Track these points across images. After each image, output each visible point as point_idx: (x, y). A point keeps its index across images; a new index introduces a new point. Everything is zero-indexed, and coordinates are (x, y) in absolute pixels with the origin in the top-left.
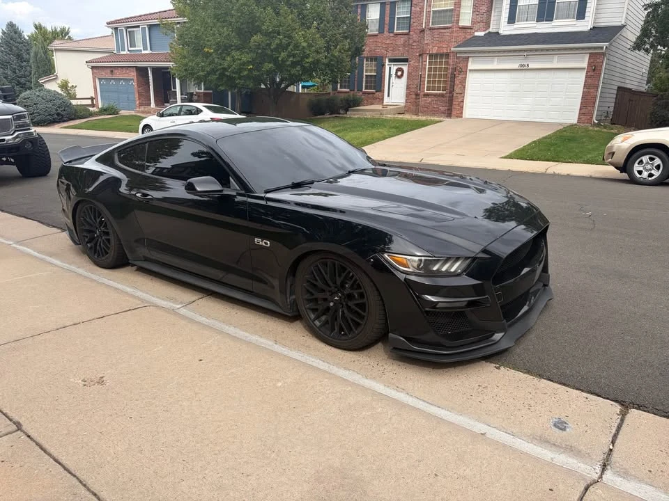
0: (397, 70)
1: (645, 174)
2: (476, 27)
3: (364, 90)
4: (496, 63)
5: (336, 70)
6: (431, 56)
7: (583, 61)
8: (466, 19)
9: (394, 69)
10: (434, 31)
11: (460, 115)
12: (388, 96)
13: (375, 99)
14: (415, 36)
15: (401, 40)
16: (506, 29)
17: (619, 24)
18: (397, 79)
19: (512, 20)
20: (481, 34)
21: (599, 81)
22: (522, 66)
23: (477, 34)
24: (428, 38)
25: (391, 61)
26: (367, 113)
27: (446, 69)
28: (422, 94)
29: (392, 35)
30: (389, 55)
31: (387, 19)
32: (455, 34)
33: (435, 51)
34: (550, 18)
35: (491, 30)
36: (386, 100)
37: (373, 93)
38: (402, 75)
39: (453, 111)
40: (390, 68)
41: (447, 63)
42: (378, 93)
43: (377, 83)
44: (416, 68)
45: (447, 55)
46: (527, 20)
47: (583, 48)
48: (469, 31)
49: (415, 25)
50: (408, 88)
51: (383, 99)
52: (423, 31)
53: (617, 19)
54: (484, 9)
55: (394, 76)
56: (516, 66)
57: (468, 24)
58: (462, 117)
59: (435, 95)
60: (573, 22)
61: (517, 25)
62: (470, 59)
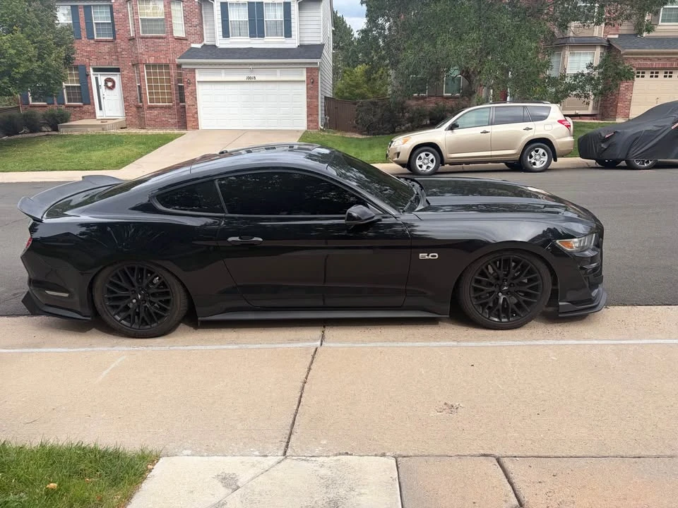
0: (106, 81)
1: (424, 167)
2: (191, 38)
3: (66, 103)
4: (223, 75)
5: (52, 82)
6: (148, 66)
7: (302, 75)
8: (179, 30)
9: (102, 79)
10: (146, 40)
11: (196, 127)
12: (101, 109)
13: (84, 112)
14: (123, 45)
15: (105, 48)
16: (222, 43)
17: (319, 43)
18: (108, 91)
19: (226, 34)
20: (199, 46)
21: (318, 91)
22: (250, 78)
23: (193, 45)
24: (141, 48)
25: (96, 70)
26: (89, 129)
27: (169, 81)
28: (145, 106)
29: (92, 41)
30: (94, 64)
31: (83, 25)
32: (171, 45)
33: (152, 61)
34: (262, 35)
35: (205, 42)
36: (99, 114)
37: (80, 107)
38: (113, 86)
39: (188, 122)
40: (97, 79)
41: (168, 74)
42: (86, 106)
43: (83, 95)
44: (130, 79)
45: (167, 66)
46: (240, 35)
47: (300, 64)
48: (185, 42)
49: (121, 32)
50: (125, 100)
51: (94, 113)
52: (132, 39)
53: (316, 39)
54: (196, 21)
55: (103, 87)
56: (244, 78)
57: (183, 35)
58: (198, 129)
59: (162, 107)
60: (282, 39)
61: (232, 39)
62: (197, 71)
